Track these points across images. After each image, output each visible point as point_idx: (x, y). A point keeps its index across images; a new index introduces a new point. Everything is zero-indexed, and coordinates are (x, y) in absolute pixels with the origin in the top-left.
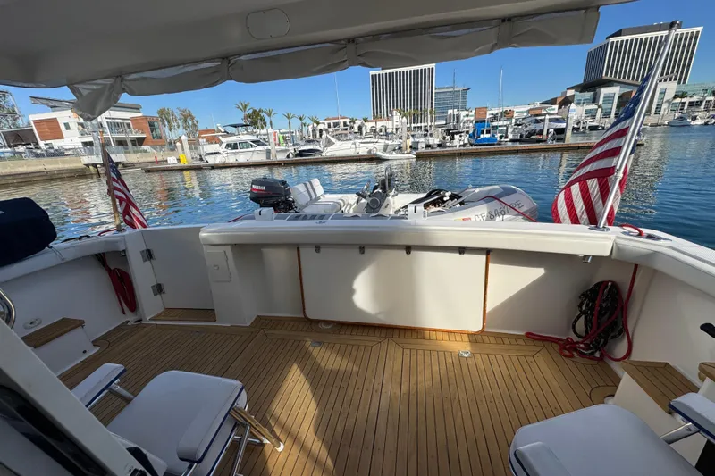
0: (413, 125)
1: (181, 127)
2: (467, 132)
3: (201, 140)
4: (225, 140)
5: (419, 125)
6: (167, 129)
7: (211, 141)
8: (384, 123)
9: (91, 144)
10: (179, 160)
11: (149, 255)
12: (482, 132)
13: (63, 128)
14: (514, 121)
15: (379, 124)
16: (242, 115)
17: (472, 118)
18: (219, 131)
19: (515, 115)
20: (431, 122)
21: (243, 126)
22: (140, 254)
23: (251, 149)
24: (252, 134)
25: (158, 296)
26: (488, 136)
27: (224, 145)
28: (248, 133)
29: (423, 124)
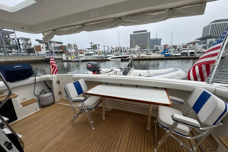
0: (143, 50)
1: (73, 49)
2: (161, 53)
3: (78, 53)
4: (85, 53)
5: (145, 50)
6: (69, 49)
7: (81, 53)
8: (133, 49)
9: (48, 53)
10: (71, 58)
11: (58, 82)
12: (166, 53)
13: (42, 48)
14: (177, 49)
15: (132, 49)
16: (91, 45)
17: (163, 48)
18: (84, 50)
19: (178, 47)
20: (149, 49)
21: (90, 49)
22: (56, 82)
23: (92, 56)
24: (93, 51)
25: (60, 95)
26: (167, 54)
27: (85, 54)
28: (92, 51)
29: (146, 50)
